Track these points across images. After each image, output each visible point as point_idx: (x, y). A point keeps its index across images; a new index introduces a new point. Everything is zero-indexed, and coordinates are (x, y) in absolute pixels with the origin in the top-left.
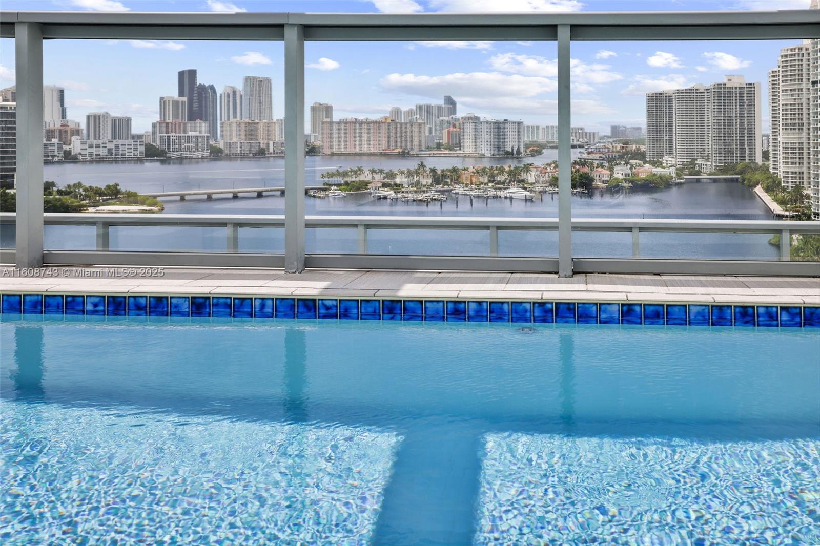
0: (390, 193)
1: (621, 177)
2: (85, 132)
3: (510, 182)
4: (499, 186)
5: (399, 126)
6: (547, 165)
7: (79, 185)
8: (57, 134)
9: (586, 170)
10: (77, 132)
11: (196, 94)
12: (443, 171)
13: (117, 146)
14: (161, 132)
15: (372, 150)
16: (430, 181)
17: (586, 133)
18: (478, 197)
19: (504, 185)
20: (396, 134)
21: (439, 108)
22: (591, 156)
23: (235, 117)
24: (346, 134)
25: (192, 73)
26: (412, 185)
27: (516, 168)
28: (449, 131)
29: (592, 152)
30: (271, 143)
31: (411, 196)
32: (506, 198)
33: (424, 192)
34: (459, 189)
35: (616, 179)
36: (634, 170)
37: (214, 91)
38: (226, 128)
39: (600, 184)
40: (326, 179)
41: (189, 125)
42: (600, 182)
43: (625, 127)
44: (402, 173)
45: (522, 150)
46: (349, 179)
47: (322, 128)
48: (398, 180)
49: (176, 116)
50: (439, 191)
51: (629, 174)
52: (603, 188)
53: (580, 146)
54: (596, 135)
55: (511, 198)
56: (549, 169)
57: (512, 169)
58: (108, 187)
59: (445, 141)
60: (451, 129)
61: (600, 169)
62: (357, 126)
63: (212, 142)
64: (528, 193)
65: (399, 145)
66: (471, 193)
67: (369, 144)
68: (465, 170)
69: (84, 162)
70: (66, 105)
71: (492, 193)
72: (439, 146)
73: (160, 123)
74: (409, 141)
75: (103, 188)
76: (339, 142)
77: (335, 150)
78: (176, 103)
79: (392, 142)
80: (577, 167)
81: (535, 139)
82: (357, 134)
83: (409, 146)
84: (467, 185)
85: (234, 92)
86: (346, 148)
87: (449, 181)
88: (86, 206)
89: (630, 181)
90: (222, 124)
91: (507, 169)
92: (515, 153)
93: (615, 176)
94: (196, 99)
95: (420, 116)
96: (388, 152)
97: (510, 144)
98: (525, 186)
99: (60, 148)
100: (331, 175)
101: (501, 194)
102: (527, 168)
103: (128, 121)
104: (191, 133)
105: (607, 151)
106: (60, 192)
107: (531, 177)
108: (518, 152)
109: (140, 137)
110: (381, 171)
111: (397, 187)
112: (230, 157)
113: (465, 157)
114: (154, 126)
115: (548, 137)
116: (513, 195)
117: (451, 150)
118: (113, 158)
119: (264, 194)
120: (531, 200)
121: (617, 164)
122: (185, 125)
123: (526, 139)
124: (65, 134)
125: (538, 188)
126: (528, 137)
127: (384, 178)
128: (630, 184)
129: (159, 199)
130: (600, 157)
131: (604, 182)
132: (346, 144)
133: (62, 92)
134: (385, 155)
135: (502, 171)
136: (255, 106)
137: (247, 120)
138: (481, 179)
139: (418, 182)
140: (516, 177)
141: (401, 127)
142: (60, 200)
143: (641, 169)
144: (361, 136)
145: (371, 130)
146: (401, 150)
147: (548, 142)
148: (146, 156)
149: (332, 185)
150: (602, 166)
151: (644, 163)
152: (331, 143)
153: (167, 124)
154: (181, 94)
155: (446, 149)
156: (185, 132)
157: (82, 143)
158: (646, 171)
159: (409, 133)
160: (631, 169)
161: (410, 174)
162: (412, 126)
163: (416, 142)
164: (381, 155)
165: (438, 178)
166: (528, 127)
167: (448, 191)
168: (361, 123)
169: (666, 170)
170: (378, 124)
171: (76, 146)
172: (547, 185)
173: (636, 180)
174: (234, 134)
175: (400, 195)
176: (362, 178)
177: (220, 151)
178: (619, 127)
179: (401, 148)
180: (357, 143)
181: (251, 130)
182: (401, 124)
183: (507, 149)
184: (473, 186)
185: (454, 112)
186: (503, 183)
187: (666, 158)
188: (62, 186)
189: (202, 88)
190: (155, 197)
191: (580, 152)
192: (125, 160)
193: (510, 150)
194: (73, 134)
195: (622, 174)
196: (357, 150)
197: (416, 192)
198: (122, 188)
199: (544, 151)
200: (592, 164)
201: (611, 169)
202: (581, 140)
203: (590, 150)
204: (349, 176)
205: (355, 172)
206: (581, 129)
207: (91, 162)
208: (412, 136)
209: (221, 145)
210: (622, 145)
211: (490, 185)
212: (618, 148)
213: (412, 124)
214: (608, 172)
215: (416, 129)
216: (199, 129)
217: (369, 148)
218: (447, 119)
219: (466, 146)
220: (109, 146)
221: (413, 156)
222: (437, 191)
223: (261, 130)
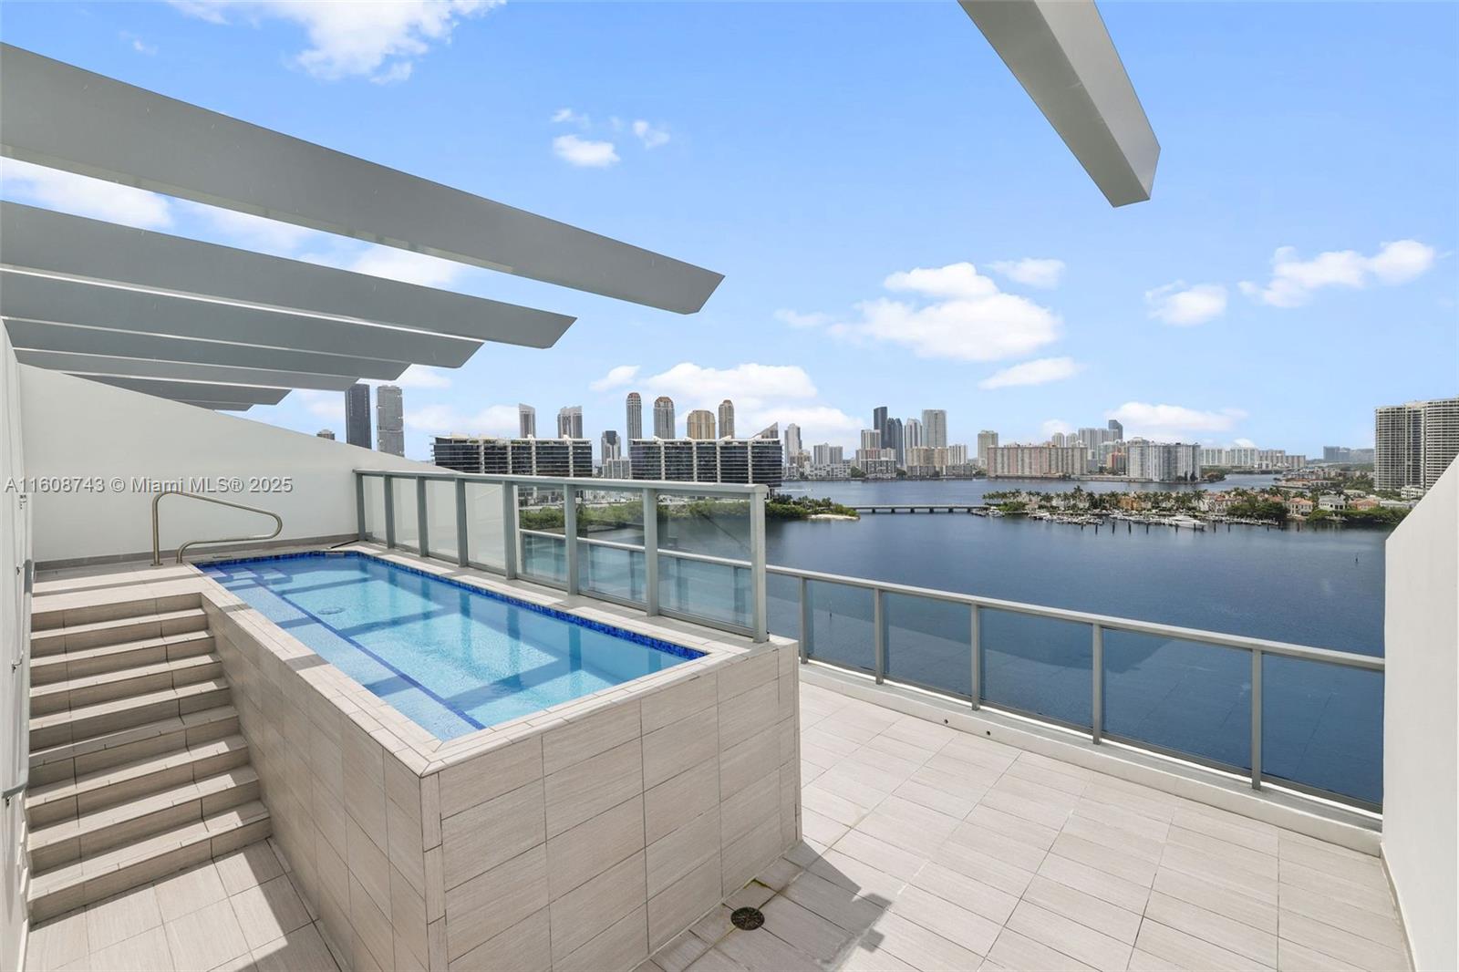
0: (1046, 514)
1: (1328, 508)
2: (813, 458)
3: (1177, 509)
4: (1165, 513)
5: (1060, 451)
6: (1225, 492)
7: (806, 498)
8: (796, 460)
9: (1278, 499)
10: (808, 458)
11: (886, 426)
12: (1101, 495)
13: (832, 469)
14: (862, 458)
15: (1034, 474)
16: (1087, 505)
17: (1287, 457)
18: (1138, 523)
19: (1170, 512)
20: (1057, 459)
21: (1104, 432)
22: (1290, 484)
23: (916, 445)
24: (1009, 459)
25: (884, 410)
26: (1069, 508)
27: (1185, 494)
28: (1113, 456)
29: (1292, 479)
30: (944, 467)
31: (1065, 519)
32: (1171, 525)
33: (1080, 515)
34: (1118, 514)
35: (1321, 511)
36: (1350, 502)
37: (901, 424)
38: (910, 454)
39: (1298, 516)
40: (988, 501)
41: (883, 451)
42: (1297, 513)
43: (1348, 450)
44: (1058, 496)
45: (1198, 475)
46: (1008, 501)
47: (988, 454)
48: (1054, 503)
49: (872, 445)
50: (1097, 515)
51: (1341, 507)
52: (1301, 521)
53: (1277, 472)
54: (1302, 459)
55: (1177, 526)
56: (1227, 497)
57: (1180, 495)
58: (824, 500)
59: (1109, 465)
60: (1116, 453)
61: (1298, 499)
62: (1020, 451)
63: (899, 466)
64: (1197, 522)
65: (1060, 470)
66: (1131, 518)
67: (1031, 468)
68: (1125, 495)
69: (812, 480)
70: (801, 438)
71: (1156, 519)
72: (1102, 470)
73: (862, 451)
74: (1070, 466)
75: (821, 501)
76: (1003, 466)
77: (999, 473)
78: (872, 435)
79: (1053, 466)
80: (1266, 496)
81: (1216, 464)
82: (1019, 460)
83: (1070, 471)
84: (1127, 511)
85: (916, 424)
86: (1009, 472)
87: (1107, 505)
88: (809, 513)
89: (1342, 514)
90: (906, 451)
91: (1174, 495)
92: (1189, 478)
93: (1321, 507)
94: (886, 431)
95: (1083, 441)
96: (1049, 476)
97: (1183, 468)
98: (1196, 514)
99: (797, 470)
100: (991, 497)
101: (1166, 521)
102: (1199, 496)
103: (840, 449)
104: (883, 459)
105: (1314, 478)
106: (794, 503)
107: (1203, 505)
108: (1193, 477)
109: (848, 462)
110: (1038, 494)
111: (1053, 510)
112: (910, 479)
113: (1130, 481)
114: (857, 452)
115: (1234, 462)
116: (1179, 523)
117: (1114, 474)
118: (830, 478)
119: (935, 510)
120: (1202, 529)
121: (1324, 494)
122: (879, 452)
123: (1204, 463)
124: (800, 459)
125: (1212, 517)
126: (1208, 461)
127: (1041, 500)
128: (1344, 518)
129: (858, 511)
130: (1304, 485)
131: (1302, 514)
132: (1009, 469)
133: (799, 429)
134: (1046, 478)
135: (1168, 497)
136: (932, 436)
137: (925, 447)
138: (1143, 505)
139: (1075, 505)
140: (1184, 504)
141: (1062, 452)
142: (794, 508)
143: (1363, 501)
144: (1023, 460)
145: (1033, 455)
146: (1061, 474)
147: (1233, 467)
148: (852, 476)
149: (991, 505)
150: (1302, 495)
151: (1368, 493)
152: (996, 467)
153: (867, 452)
154: (876, 427)
155: (1110, 473)
156: (879, 458)
157: (812, 467)
158: (1368, 504)
159: (1070, 458)
160: (1346, 500)
161: (1066, 497)
162: (1073, 451)
163: (1077, 466)
164: (1042, 478)
165: (1096, 503)
166: (1207, 451)
167: (1105, 515)
168: (1023, 449)
169: (1403, 502)
170: (1040, 449)
171: (807, 470)
172: (1225, 513)
173: (1352, 514)
174: (915, 459)
175: (1055, 517)
176: (1020, 499)
177: (904, 473)
178: (1338, 449)
179: (1062, 471)
180: (1020, 467)
181: (929, 455)
182: (1063, 449)
183: (1179, 474)
184: (1134, 512)
185: (1121, 437)
186: (1169, 510)
187: (1407, 487)
188: (795, 498)
189: (892, 421)
190: (855, 509)
191: (1275, 479)
192: (839, 480)
193: (1183, 475)
194: (805, 460)
195: (1332, 506)
196: (1020, 474)
197: (1072, 515)
198: (833, 501)
199: (1226, 476)
200: (1287, 493)
201: (1315, 499)
202: (1279, 464)
203: (1290, 477)
204: (1007, 497)
205: (1013, 494)
206: (1280, 452)
207: (817, 480)
208: (1073, 461)
209: (905, 468)
210: (1339, 471)
211: (1154, 511)
212: (1333, 474)
213: (1073, 449)
214: (1310, 503)
215: (1077, 454)
216: (888, 455)
217: (1031, 472)
218: (1111, 443)
219: (1131, 470)
220: (829, 469)
221: (1074, 480)
222: (1093, 515)
223: (936, 455)
